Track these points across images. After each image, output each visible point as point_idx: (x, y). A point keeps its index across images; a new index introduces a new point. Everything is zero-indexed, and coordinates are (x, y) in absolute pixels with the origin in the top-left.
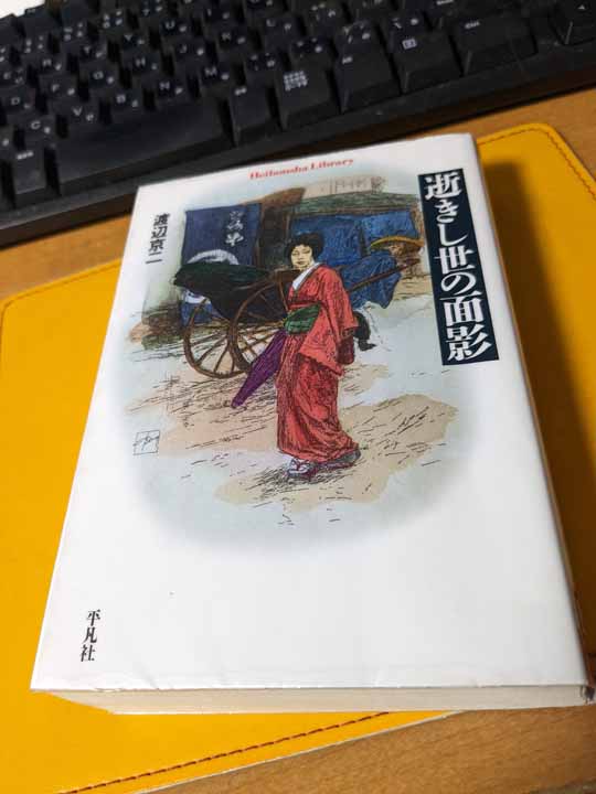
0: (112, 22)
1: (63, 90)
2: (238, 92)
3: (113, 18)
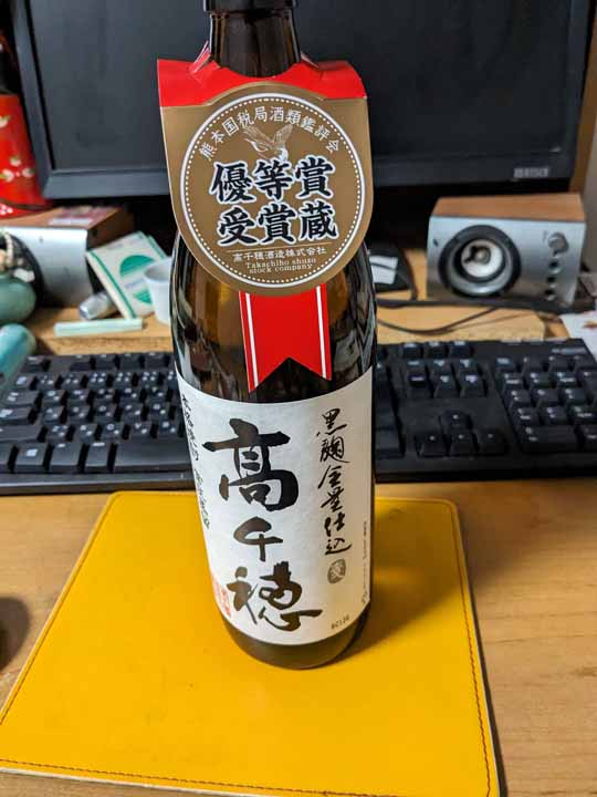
1: (133, 410)
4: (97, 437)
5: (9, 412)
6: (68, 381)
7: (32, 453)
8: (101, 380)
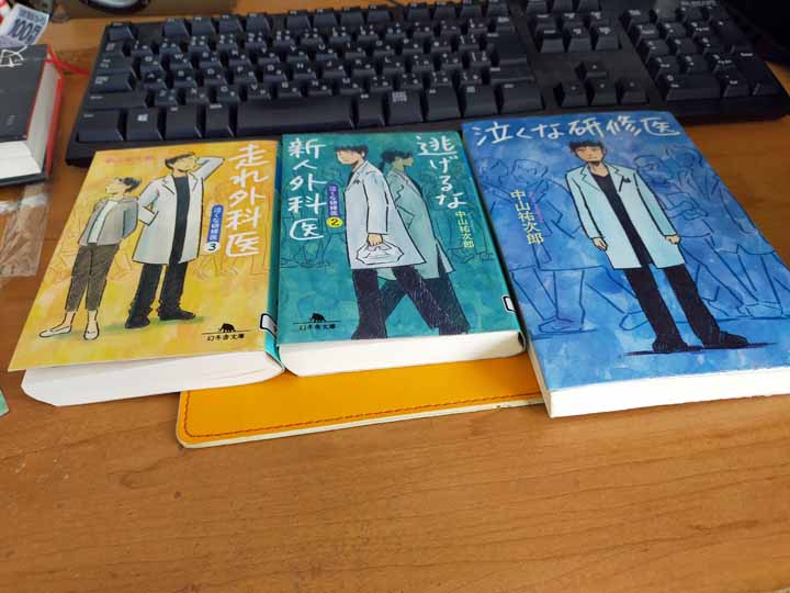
0: (283, 37)
1: (245, 72)
2: (363, 96)
3: (283, 35)
4: (213, 99)
5: (105, 79)
6: (165, 45)
7: (142, 118)
8: (202, 43)
